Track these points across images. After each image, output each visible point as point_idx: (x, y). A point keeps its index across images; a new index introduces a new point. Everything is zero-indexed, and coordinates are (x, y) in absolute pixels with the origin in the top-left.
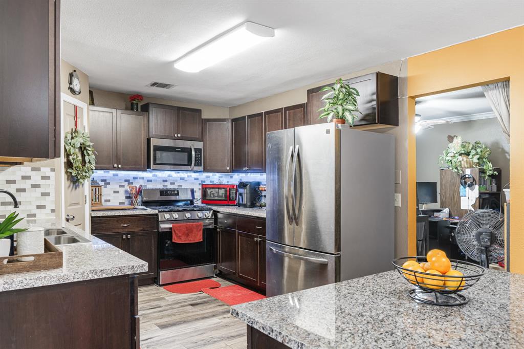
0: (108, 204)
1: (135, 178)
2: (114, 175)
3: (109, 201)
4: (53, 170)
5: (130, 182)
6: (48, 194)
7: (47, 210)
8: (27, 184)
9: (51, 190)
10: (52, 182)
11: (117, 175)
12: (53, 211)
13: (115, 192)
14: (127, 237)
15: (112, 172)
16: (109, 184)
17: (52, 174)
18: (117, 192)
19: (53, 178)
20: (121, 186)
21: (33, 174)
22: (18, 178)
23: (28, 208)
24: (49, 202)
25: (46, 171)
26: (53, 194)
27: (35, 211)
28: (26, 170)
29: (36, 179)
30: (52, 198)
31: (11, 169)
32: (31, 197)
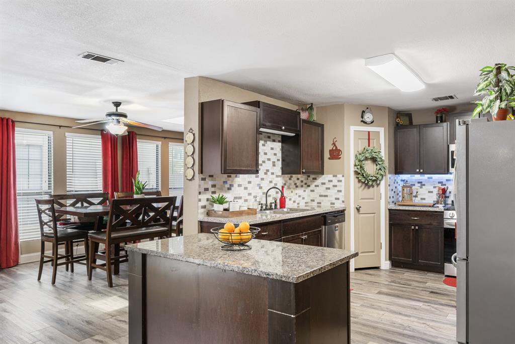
0: (424, 201)
1: (447, 180)
2: (429, 178)
3: (424, 199)
4: (343, 176)
5: (444, 183)
6: (340, 191)
7: (340, 201)
8: (330, 185)
9: (342, 189)
10: (343, 184)
11: (431, 178)
12: (343, 202)
13: (429, 192)
14: (415, 227)
15: (427, 176)
16: (424, 185)
17: (343, 179)
18: (432, 192)
19: (343, 181)
20: (435, 187)
21: (334, 179)
22: (326, 181)
23: (331, 199)
24: (341, 196)
25: (340, 177)
26: (343, 191)
27: (334, 201)
28: (330, 177)
29: (335, 182)
30: (342, 193)
31: (323, 176)
32: (333, 193)
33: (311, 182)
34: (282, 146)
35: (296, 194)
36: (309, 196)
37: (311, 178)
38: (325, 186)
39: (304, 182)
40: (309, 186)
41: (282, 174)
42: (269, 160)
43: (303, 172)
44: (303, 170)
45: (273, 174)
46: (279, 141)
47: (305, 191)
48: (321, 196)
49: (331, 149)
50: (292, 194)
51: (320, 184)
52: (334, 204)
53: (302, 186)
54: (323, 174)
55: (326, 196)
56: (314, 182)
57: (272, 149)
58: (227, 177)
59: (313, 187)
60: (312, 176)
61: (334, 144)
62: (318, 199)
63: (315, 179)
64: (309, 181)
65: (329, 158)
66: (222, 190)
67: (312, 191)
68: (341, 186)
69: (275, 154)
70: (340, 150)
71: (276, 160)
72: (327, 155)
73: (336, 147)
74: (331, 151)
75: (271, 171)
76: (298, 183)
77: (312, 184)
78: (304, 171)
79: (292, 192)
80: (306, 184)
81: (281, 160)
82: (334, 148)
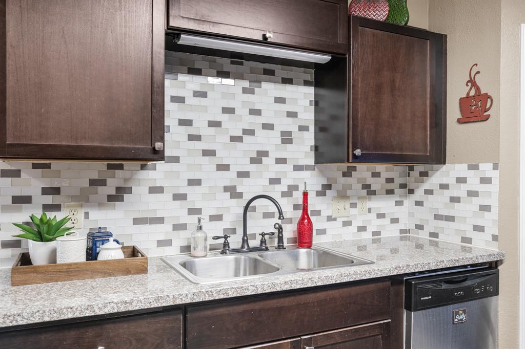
4: (495, 168)
6: (488, 208)
7: (487, 235)
8: (461, 191)
9: (494, 202)
10: (494, 187)
12: (495, 238)
17: (495, 175)
19: (496, 181)
21: (470, 175)
22: (452, 181)
23: (462, 227)
24: (490, 220)
25: (486, 169)
26: (495, 209)
27: (470, 234)
28: (460, 169)
29: (473, 182)
30: (493, 215)
31: (444, 168)
32: (467, 210)
33: (416, 182)
34: (316, 95)
35: (370, 210)
36: (411, 214)
37: (415, 174)
38: (448, 193)
39: (398, 181)
40: (411, 192)
41: (316, 162)
42: (268, 127)
43: (354, 155)
44: (354, 150)
45: (281, 161)
46: (307, 83)
47: (399, 203)
48: (437, 217)
49: (465, 95)
50: (353, 211)
51: (436, 188)
52: (469, 240)
53: (390, 192)
54: (444, 163)
55: (451, 219)
56: (423, 182)
57: (280, 100)
58: (105, 168)
59: (419, 194)
60: (419, 168)
61: (472, 82)
62: (432, 225)
63: (424, 174)
64: (412, 179)
65: (460, 121)
66: (87, 201)
67: (419, 203)
68: (489, 194)
69: (292, 115)
70: (487, 97)
71: (294, 129)
72: (453, 111)
73: (478, 89)
74: (464, 103)
75: (273, 155)
76: (376, 183)
77: (418, 188)
78: (358, 152)
79: (354, 205)
80: (403, 186)
81: (312, 128)
82: (472, 93)
